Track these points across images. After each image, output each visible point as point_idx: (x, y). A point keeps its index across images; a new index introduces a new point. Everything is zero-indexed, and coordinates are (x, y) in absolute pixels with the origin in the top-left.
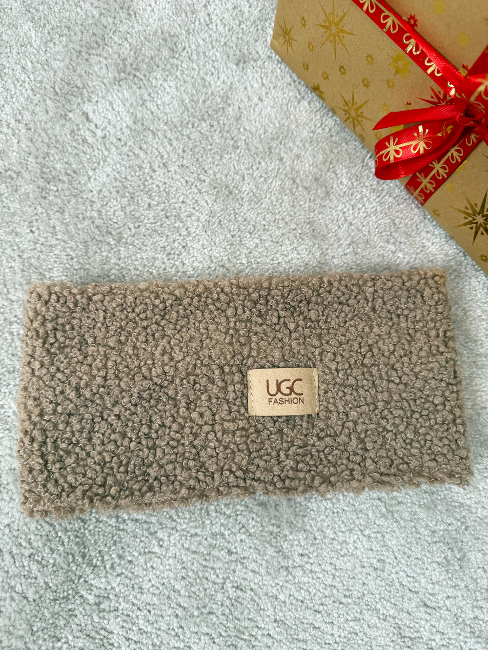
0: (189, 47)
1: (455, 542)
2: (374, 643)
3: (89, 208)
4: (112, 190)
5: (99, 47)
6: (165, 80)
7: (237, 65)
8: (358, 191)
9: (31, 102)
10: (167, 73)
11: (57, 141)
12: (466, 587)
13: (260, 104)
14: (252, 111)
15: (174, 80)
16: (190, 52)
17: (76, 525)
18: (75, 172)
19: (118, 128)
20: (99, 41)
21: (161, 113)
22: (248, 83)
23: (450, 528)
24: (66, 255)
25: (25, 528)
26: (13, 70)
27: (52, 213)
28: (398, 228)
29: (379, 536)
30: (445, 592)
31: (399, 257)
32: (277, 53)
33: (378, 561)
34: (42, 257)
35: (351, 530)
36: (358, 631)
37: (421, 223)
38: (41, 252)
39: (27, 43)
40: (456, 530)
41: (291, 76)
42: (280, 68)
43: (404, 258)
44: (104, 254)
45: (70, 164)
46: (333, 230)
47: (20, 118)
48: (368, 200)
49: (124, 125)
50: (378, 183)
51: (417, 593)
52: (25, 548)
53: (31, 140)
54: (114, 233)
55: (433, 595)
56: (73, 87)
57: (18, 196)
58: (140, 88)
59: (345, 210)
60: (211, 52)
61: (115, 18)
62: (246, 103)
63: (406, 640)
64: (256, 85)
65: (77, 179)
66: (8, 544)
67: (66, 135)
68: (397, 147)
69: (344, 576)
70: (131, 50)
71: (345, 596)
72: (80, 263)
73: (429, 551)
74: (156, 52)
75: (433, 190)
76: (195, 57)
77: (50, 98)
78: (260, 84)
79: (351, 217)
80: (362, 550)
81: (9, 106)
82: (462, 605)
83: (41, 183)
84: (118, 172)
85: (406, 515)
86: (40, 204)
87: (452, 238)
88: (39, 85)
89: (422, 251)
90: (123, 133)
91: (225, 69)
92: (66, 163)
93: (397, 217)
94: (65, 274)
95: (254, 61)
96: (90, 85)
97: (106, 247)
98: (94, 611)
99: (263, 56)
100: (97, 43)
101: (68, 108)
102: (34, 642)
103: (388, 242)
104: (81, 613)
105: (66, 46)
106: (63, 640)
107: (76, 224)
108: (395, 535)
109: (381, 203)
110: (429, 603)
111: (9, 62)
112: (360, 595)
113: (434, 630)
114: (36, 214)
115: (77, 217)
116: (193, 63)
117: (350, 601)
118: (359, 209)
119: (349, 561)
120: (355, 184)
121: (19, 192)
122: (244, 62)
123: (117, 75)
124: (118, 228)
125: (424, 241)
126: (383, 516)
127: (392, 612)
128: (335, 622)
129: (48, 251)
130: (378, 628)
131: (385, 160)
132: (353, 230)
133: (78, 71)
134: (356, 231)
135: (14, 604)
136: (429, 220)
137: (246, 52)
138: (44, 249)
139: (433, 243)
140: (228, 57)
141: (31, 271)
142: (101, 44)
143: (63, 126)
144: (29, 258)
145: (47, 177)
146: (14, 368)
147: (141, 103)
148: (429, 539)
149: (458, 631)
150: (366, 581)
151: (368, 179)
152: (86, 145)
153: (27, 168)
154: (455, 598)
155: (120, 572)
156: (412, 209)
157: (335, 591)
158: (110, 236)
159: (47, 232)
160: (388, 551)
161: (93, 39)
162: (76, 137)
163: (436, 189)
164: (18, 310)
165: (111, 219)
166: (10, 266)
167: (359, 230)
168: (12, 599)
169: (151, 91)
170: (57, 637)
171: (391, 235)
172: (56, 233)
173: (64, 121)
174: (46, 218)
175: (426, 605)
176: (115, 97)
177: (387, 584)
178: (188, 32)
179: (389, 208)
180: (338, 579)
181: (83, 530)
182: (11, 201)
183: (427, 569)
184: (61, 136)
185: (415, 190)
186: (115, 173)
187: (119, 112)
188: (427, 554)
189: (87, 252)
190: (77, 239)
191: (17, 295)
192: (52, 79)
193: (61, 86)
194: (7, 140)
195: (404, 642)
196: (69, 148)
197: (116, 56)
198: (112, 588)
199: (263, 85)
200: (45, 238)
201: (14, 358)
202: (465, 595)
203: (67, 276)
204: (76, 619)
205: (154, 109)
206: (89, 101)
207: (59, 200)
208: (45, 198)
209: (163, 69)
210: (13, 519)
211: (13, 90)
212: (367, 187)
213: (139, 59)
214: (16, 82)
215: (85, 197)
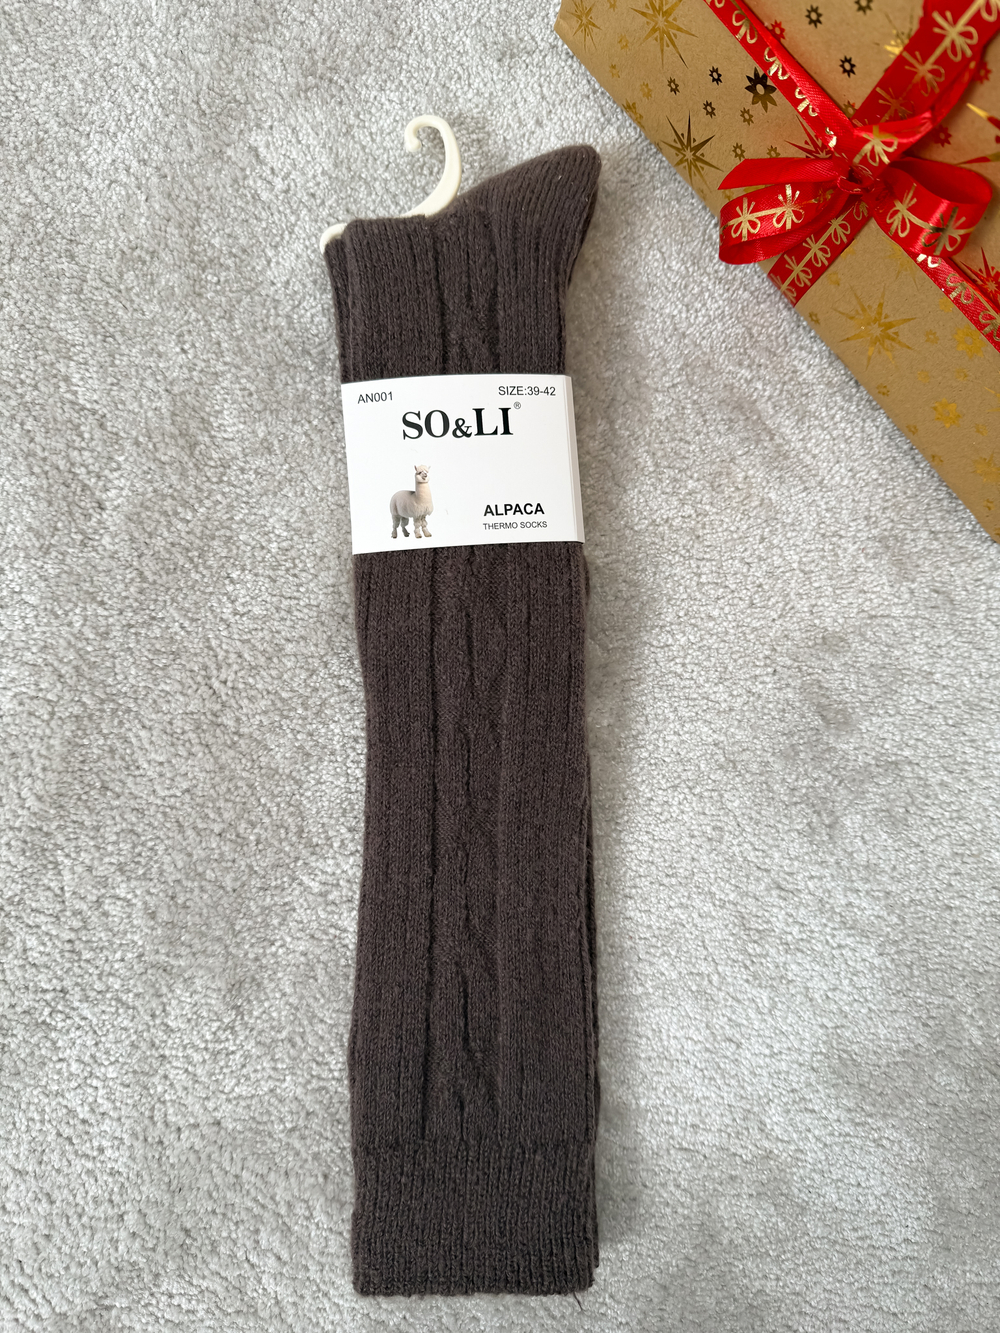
0: (419, 27)
1: (824, 803)
2: (707, 937)
3: (272, 311)
4: (307, 281)
5: (268, 27)
6: (382, 89)
7: (499, 60)
8: (695, 281)
9: (162, 129)
10: (385, 76)
11: (211, 198)
12: (838, 863)
13: (538, 131)
14: (525, 144)
15: (397, 89)
16: (420, 38)
17: (287, 788)
18: (244, 251)
19: (310, 176)
20: (268, 16)
21: (378, 149)
22: (518, 94)
23: (817, 784)
24: (241, 390)
25: (212, 791)
26: (125, 68)
27: (213, 320)
28: (757, 341)
29: (714, 794)
30: (805, 871)
31: (756, 389)
32: (565, 41)
33: (714, 829)
34: (202, 391)
35: (675, 787)
36: (684, 922)
37: (791, 333)
38: (201, 384)
39: (143, 18)
40: (825, 787)
41: (589, 82)
42: (571, 66)
43: (765, 390)
44: (300, 386)
45: (236, 238)
46: (657, 347)
47: (146, 157)
48: (711, 296)
49: (319, 171)
50: (727, 268)
51: (767, 871)
52: (214, 821)
53: (169, 195)
54: (314, 352)
55: (791, 874)
56: (229, 102)
57: (156, 292)
58: (341, 103)
59: (675, 312)
60: (457, 38)
62: (516, 131)
63: (751, 933)
64: (531, 99)
65: (249, 264)
66: (189, 815)
67: (224, 187)
68: (753, 217)
69: (665, 849)
70: (321, 33)
71: (667, 875)
72: (263, 401)
73: (785, 816)
74: (364, 36)
75: (809, 283)
76: (429, 46)
77: (193, 121)
78: (539, 97)
79: (685, 325)
80: (691, 814)
81: (125, 136)
82: (829, 888)
83: (192, 269)
84: (313, 252)
85: (754, 767)
86: (194, 306)
87: (838, 358)
88: (172, 97)
89: (791, 379)
90: (318, 184)
91: (480, 68)
92: (229, 236)
93: (755, 324)
94: (242, 420)
95: (528, 53)
96: (257, 97)
97: (303, 375)
98: (320, 905)
99: (542, 45)
100: (263, 20)
101: (225, 139)
102: (238, 945)
103: (740, 364)
104: (302, 906)
105: (212, 25)
106: (278, 944)
107: (253, 338)
108: (737, 794)
109: (730, 301)
110: (783, 884)
111: (116, 55)
112: (687, 873)
113: (791, 920)
114: (188, 322)
115: (254, 327)
116: (426, 57)
117: (674, 881)
118: (696, 311)
119: (673, 828)
120: (691, 270)
121: (157, 285)
122: (512, 57)
123: (302, 80)
124: (320, 344)
125: (796, 363)
126: (721, 767)
127: (732, 897)
128: (653, 910)
129: (211, 382)
130: (713, 918)
131: (734, 236)
132: (687, 346)
133: (236, 72)
134: (692, 347)
135: (205, 896)
136: (804, 328)
137: (514, 36)
138: (204, 379)
139: (809, 366)
140: (485, 45)
141: (186, 415)
142: (271, 21)
143: (219, 171)
144: (183, 393)
145: (199, 261)
146: (176, 564)
147: (344, 130)
148: (786, 799)
149: (824, 921)
150: (696, 856)
151: (711, 261)
152: (259, 205)
153: (167, 245)
154: (821, 878)
155: (353, 849)
156: (778, 310)
157: (653, 868)
158: (307, 357)
159: (208, 352)
160: (727, 814)
161: (257, 12)
162: (242, 190)
163: (813, 281)
164: (173, 477)
165: (307, 330)
166: (154, 405)
167: (696, 345)
168: (202, 889)
169: (359, 109)
170: (269, 941)
171: (746, 353)
172: (222, 352)
173: (219, 162)
174: (205, 329)
175: (779, 887)
176: (301, 119)
177: (726, 860)
179: (742, 309)
180: (657, 853)
181: (298, 796)
182: (146, 301)
183: (783, 840)
184: (217, 188)
185: (783, 282)
186: (309, 252)
187: (308, 147)
188: (784, 820)
189: (271, 382)
190: (255, 363)
191: (169, 453)
192: (194, 87)
193: (209, 100)
194: (129, 197)
195: (749, 935)
196: (232, 210)
197: (298, 44)
198: (343, 872)
199: (543, 97)
200: (204, 361)
201: (174, 550)
202: (835, 873)
203: (245, 423)
204: (295, 915)
205: (366, 140)
206: (258, 126)
207: (223, 299)
208: (200, 295)
209: (378, 70)
210: (194, 782)
211: (129, 106)
212: (709, 275)
213: (337, 50)
214: (132, 92)
215: (263, 293)
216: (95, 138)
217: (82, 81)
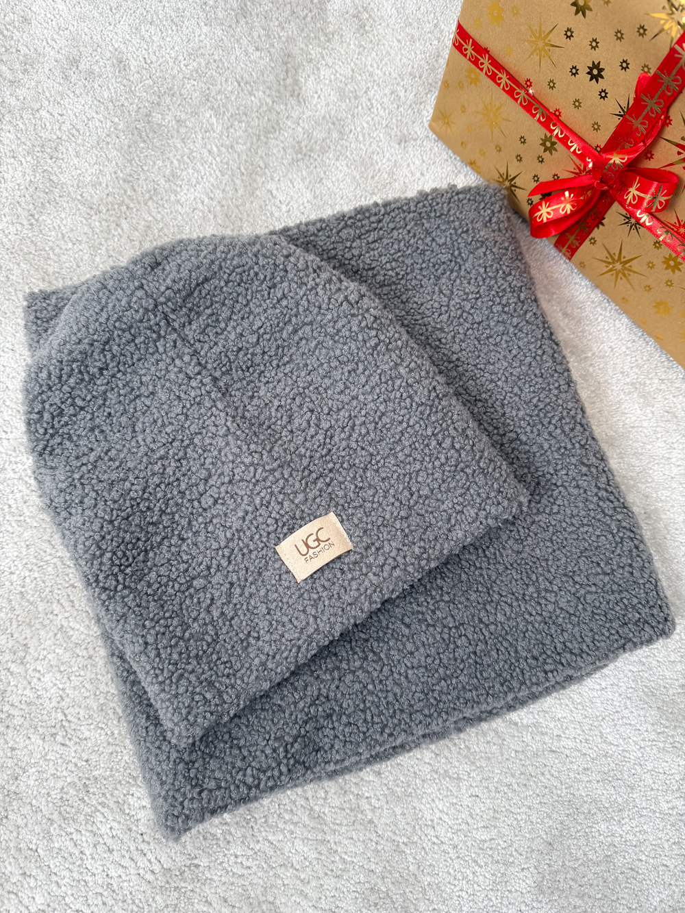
0: (355, 129)
5: (275, 131)
6: (337, 160)
7: (399, 144)
9: (221, 182)
10: (338, 153)
13: (422, 178)
14: (415, 185)
15: (345, 159)
16: (356, 134)
20: (275, 126)
22: (410, 161)
26: (200, 153)
32: (434, 133)
37: (569, 276)
39: (210, 129)
41: (447, 153)
42: (437, 146)
47: (213, 196)
56: (256, 168)
58: (316, 167)
60: (375, 134)
61: (286, 105)
64: (417, 162)
68: (549, 210)
70: (304, 134)
74: (327, 135)
75: (578, 245)
76: (361, 138)
77: (237, 178)
78: (421, 161)
81: (201, 186)
87: (597, 287)
88: (226, 166)
91: (389, 148)
95: (414, 140)
96: (271, 165)
99: (421, 136)
111: (196, 147)
116: (360, 143)
122: (406, 142)
123: (295, 156)
131: (538, 221)
133: (259, 153)
136: (576, 272)
137: (406, 132)
140: (391, 137)
142: (277, 128)
143: (252, 202)
147: (318, 180)
161: (270, 124)
163: (581, 244)
169: (326, 169)
173: (252, 198)
176: (295, 176)
178: (353, 116)
185: (563, 247)
187: (299, 189)
192: (237, 161)
193: (245, 167)
197: (291, 139)
199: (424, 161)
205: (330, 185)
206: (272, 180)
209: (335, 150)
211: (203, 171)
213: (312, 141)
214: (204, 164)
216: (185, 188)
217: (178, 160)
